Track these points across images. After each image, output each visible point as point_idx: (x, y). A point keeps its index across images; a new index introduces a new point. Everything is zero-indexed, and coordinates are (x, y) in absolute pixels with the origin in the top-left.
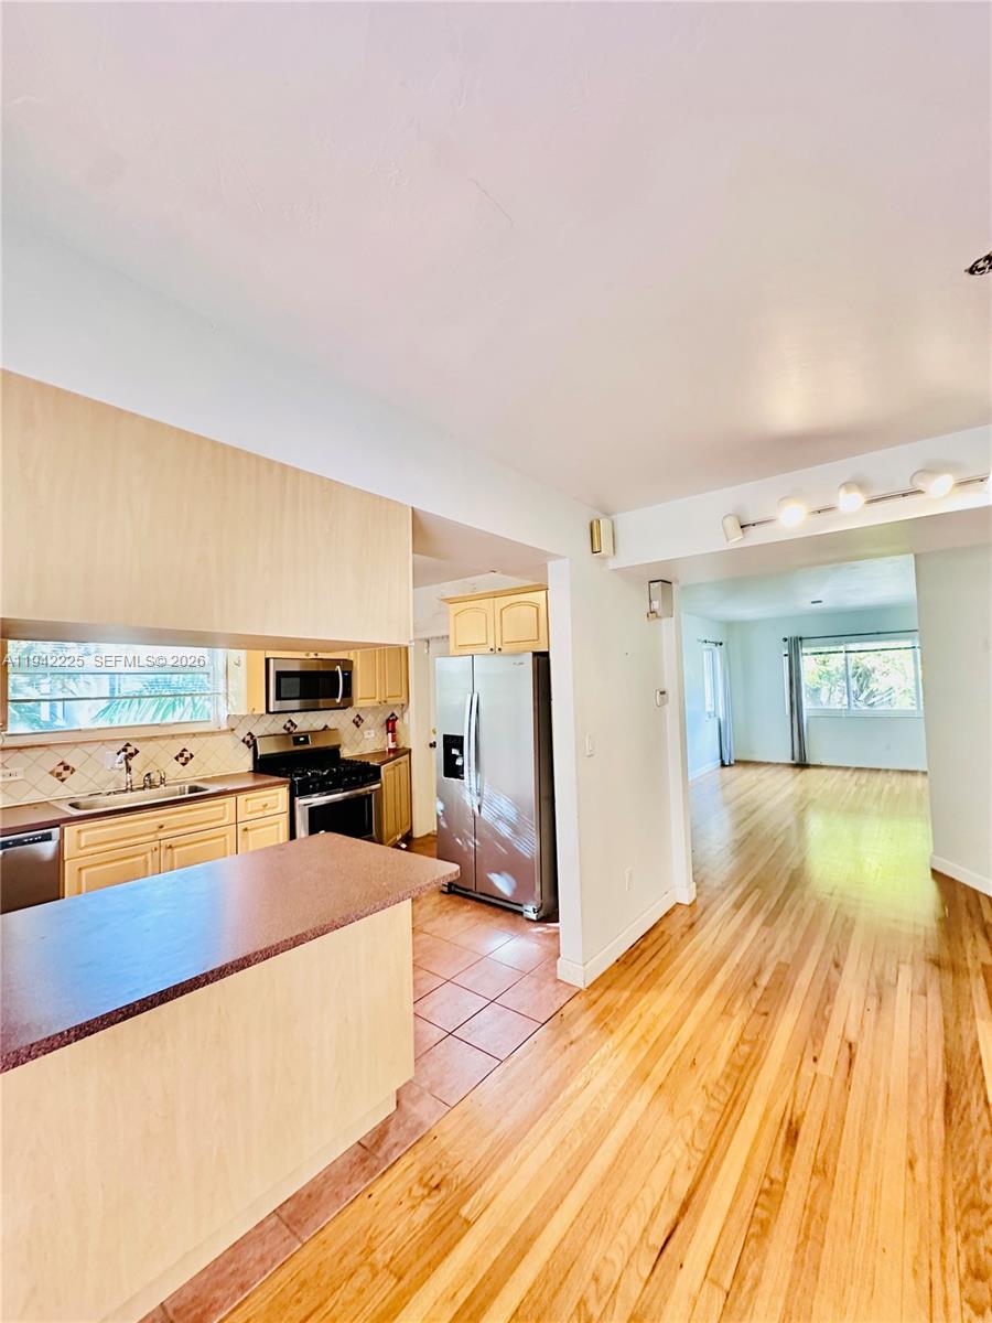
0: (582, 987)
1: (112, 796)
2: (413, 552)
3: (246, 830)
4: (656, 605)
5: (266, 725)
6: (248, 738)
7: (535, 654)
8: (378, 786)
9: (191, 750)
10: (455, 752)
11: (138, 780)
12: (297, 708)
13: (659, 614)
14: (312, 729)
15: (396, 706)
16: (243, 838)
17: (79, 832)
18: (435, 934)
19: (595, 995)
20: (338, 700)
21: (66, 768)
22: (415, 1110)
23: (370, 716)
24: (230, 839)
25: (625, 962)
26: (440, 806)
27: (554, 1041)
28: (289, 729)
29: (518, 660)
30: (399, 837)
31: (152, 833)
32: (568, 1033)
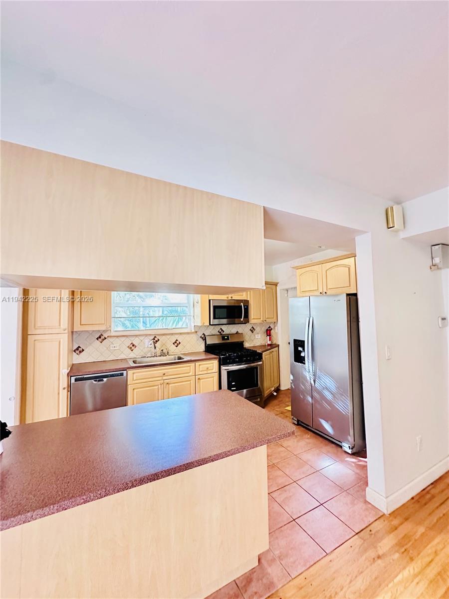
0: (385, 512)
1: (149, 358)
2: (265, 238)
3: (199, 379)
4: (437, 260)
5: (210, 330)
6: (203, 336)
7: (348, 295)
8: (261, 363)
9: (179, 340)
10: (300, 349)
11: (159, 353)
12: (225, 323)
13: (439, 266)
14: (231, 333)
15: (271, 323)
16: (198, 382)
17: (134, 373)
18: (289, 449)
19: (396, 522)
20: (242, 320)
21: (133, 345)
22: (269, 570)
23: (258, 328)
24: (193, 382)
25: (418, 501)
26: (292, 377)
27: (366, 550)
28: (220, 332)
29: (337, 299)
30: (273, 389)
31: (161, 376)
32: (375, 547)
